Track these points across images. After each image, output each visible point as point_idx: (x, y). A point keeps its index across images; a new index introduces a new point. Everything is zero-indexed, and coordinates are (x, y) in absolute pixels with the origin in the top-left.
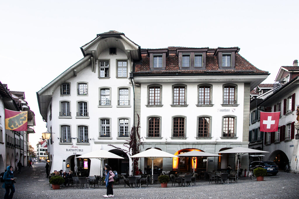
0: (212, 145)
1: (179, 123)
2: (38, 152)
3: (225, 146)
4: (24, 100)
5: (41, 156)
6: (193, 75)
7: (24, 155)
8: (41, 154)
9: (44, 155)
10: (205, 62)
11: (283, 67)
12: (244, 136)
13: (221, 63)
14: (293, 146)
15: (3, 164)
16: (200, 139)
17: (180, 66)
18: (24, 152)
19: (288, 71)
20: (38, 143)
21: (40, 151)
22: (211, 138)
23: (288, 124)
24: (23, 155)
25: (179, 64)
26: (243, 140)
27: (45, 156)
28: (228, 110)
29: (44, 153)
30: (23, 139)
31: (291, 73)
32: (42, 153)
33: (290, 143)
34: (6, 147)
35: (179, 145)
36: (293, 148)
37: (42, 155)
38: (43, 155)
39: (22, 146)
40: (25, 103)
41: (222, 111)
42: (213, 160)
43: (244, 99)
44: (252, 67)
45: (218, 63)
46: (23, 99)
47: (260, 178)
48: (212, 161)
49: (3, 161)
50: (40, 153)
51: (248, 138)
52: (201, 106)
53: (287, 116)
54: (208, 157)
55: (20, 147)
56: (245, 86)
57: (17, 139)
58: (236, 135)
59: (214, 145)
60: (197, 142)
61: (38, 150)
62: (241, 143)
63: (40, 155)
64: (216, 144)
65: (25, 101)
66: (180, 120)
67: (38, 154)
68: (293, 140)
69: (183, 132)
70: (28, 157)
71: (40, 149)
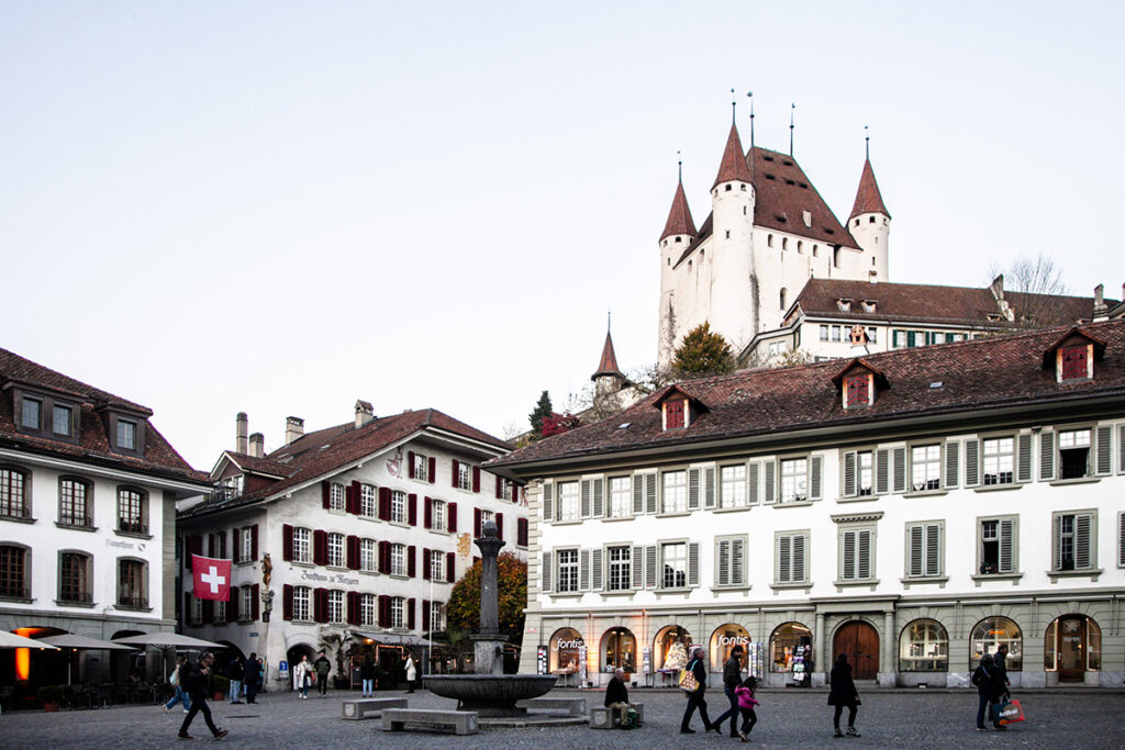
0: (95, 623)
1: (9, 559)
3: (125, 627)
6: (56, 457)
10: (79, 425)
11: (228, 452)
12: (164, 608)
13: (116, 437)
14: (256, 634)
16: (66, 605)
17: (16, 422)
19: (240, 467)
22: (92, 606)
23: (246, 587)
25: (15, 417)
26: (164, 616)
28: (130, 546)
31: (246, 473)
33: (252, 628)
35: (12, 617)
36: (256, 639)
41: (115, 544)
42: (100, 658)
43: (164, 526)
44: (181, 462)
45: (108, 436)
47: (218, 695)
48: (97, 660)
51: (173, 612)
52: (67, 527)
53: (241, 569)
54: (88, 651)
56: (164, 498)
58: (147, 603)
59: (100, 624)
60: (61, 613)
62: (158, 620)
64: (104, 621)
66: (13, 554)
68: (256, 622)
69: (20, 584)
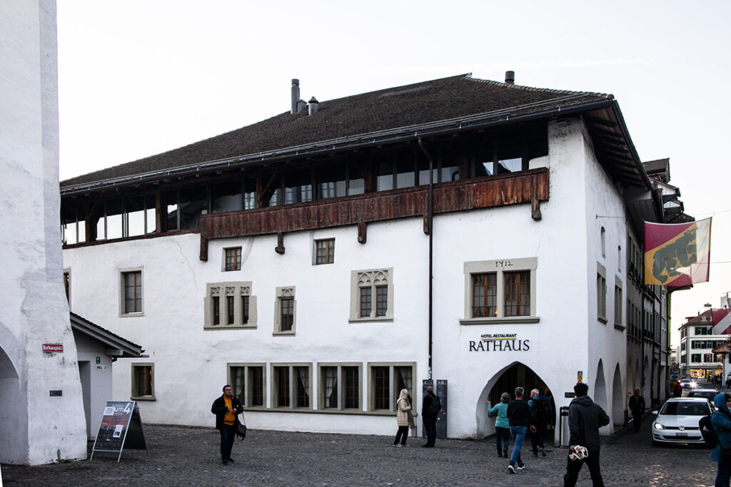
2: (684, 353)
4: (670, 183)
5: (696, 364)
7: (660, 362)
8: (696, 358)
9: (705, 361)
15: (621, 393)
18: (660, 354)
20: (686, 321)
21: (693, 348)
24: (657, 364)
27: (708, 364)
29: (705, 355)
30: (659, 312)
32: (699, 356)
34: (629, 338)
37: (699, 361)
38: (702, 363)
39: (656, 336)
40: (673, 193)
46: (665, 180)
49: (620, 382)
50: (693, 355)
55: (653, 338)
57: (648, 313)
61: (684, 347)
63: (691, 364)
65: (671, 187)
67: (684, 359)
70: (668, 367)
71: (693, 342)
